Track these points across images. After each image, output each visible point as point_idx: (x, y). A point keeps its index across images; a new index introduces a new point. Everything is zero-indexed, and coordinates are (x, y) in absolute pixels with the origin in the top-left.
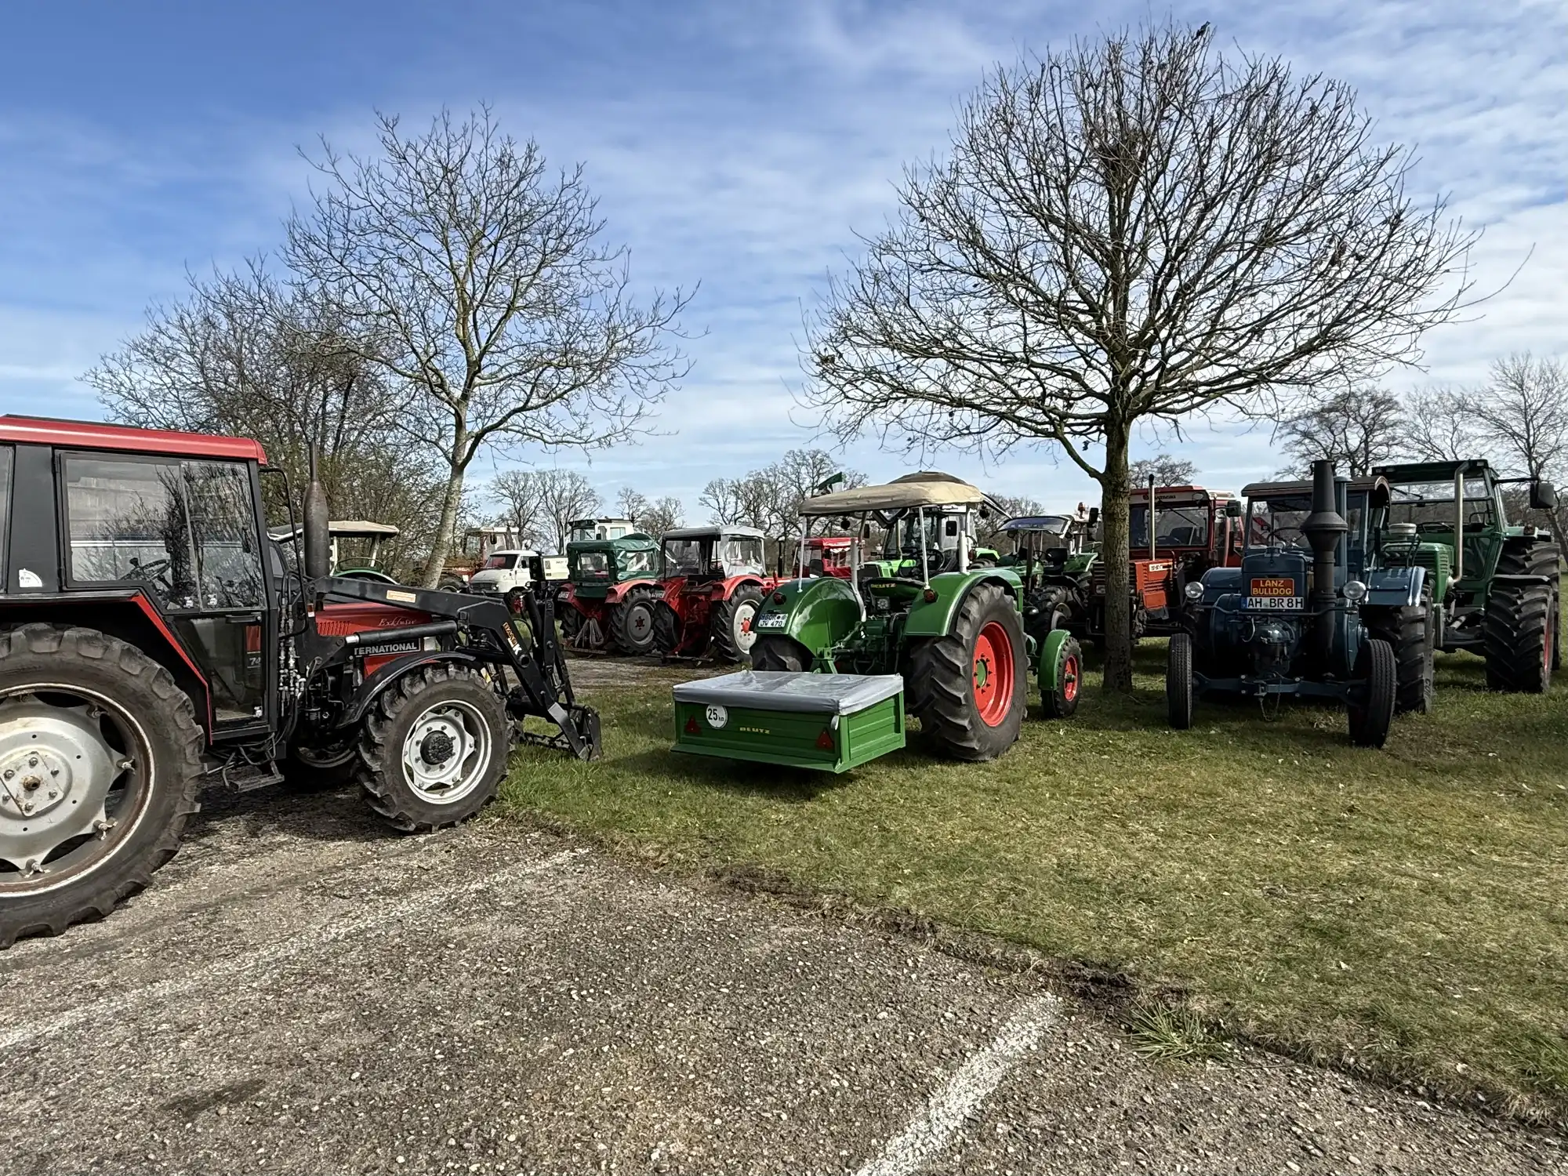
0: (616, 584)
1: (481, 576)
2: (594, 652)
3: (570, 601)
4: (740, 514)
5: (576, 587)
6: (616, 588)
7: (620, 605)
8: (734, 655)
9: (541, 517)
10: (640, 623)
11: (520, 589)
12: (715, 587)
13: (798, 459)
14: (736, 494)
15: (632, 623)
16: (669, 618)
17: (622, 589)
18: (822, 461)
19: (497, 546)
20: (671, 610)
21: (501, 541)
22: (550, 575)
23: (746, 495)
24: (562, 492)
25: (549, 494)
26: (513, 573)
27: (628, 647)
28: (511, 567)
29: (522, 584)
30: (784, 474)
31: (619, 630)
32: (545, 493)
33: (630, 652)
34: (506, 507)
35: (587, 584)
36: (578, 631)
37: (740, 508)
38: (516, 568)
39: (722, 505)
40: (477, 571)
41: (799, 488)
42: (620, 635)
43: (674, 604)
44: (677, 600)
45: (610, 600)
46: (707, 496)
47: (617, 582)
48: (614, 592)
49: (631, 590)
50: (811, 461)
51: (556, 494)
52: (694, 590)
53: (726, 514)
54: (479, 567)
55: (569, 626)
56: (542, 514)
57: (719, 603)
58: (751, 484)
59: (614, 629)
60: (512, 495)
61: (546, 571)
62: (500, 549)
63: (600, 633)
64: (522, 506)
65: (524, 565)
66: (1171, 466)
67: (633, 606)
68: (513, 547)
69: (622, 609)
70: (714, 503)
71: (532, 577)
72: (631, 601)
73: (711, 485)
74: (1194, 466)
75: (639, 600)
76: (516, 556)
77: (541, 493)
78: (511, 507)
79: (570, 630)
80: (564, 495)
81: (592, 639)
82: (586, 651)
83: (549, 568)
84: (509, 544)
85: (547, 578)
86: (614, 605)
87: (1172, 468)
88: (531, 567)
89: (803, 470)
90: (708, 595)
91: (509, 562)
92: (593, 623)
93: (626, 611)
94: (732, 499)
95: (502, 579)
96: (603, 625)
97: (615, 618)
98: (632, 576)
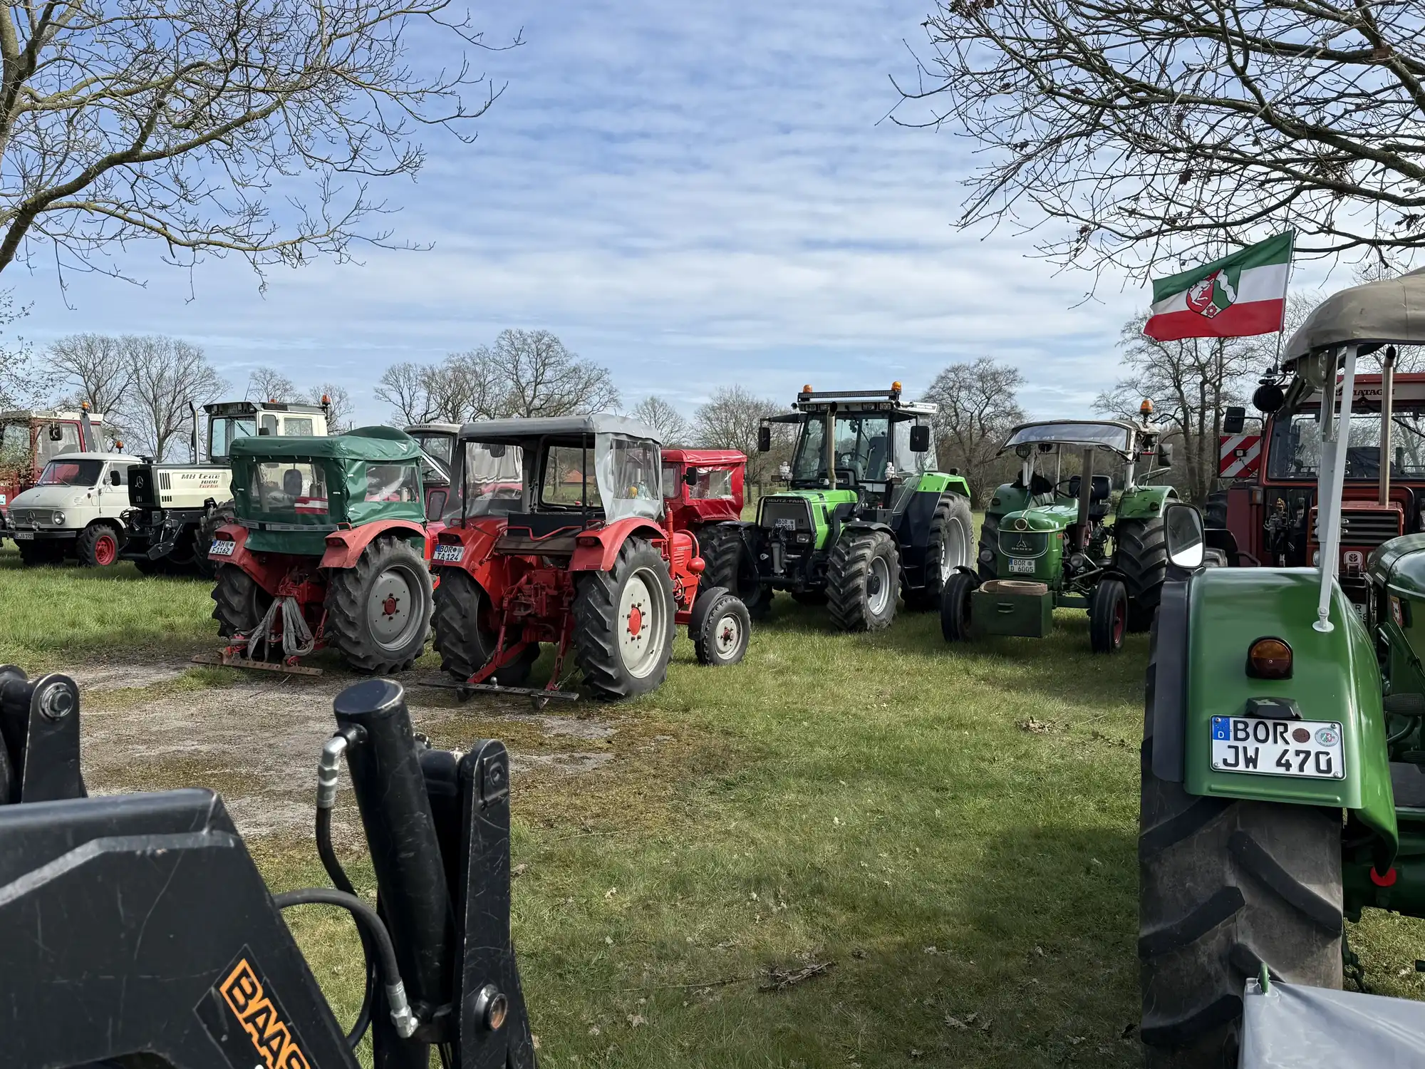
0: (344, 527)
1: (31, 498)
2: (295, 669)
3: (235, 560)
4: (433, 415)
5: (250, 531)
6: (346, 535)
7: (353, 571)
8: (617, 683)
9: (129, 405)
10: (390, 606)
11: (110, 522)
12: (579, 542)
13: (517, 344)
14: (428, 385)
15: (376, 608)
16: (470, 601)
17: (358, 539)
18: (549, 346)
19: (61, 444)
20: (475, 584)
21: (69, 437)
22: (169, 499)
23: (442, 389)
24: (163, 370)
25: (143, 373)
26: (94, 492)
27: (367, 658)
28: (91, 481)
29: (115, 514)
30: (495, 362)
31: (351, 624)
32: (136, 371)
33: (370, 666)
34: (73, 388)
35: (276, 527)
36: (254, 625)
37: (433, 406)
38: (99, 484)
39: (407, 400)
40: (22, 490)
41: (517, 382)
42: (351, 634)
43: (482, 576)
44: (487, 565)
45: (331, 561)
46: (385, 387)
47: (345, 524)
48: (341, 545)
49: (375, 541)
50: (533, 346)
51: (154, 372)
52: (523, 547)
53: (414, 413)
54: (26, 482)
55: (233, 612)
56: (131, 401)
57: (590, 575)
58: (450, 373)
59: (339, 622)
60: (83, 371)
61: (163, 493)
62: (69, 449)
63: (306, 631)
64: (98, 388)
65: (115, 479)
66: (994, 374)
67: (378, 572)
68: (93, 448)
69: (358, 580)
70: (395, 396)
71: (133, 502)
72: (376, 561)
73: (392, 371)
74: (1020, 374)
75: (391, 561)
76: (99, 464)
77: (130, 370)
78: (81, 389)
79: (235, 621)
80: (166, 374)
81: (288, 641)
82: (276, 667)
83: (167, 485)
84: (85, 442)
85: (164, 505)
86: (339, 571)
87: (995, 376)
88: (131, 484)
89: (524, 358)
90: (563, 559)
91: (87, 473)
92: (290, 608)
93: (365, 585)
94: (423, 393)
95: (72, 504)
96: (312, 612)
97: (341, 600)
98: (376, 512)
